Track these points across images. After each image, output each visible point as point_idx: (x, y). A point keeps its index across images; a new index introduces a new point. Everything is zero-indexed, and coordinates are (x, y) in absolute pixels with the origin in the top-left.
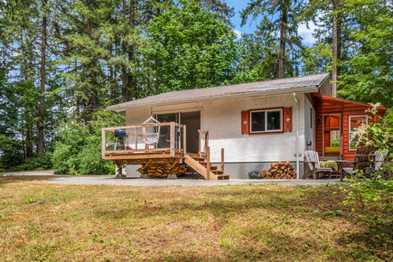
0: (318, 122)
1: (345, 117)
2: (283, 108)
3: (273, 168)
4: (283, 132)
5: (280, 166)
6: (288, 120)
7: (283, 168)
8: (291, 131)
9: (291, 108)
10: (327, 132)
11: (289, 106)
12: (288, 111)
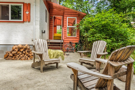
0: (50, 20)
1: (65, 17)
2: (23, 3)
3: (13, 50)
4: (23, 22)
5: (19, 49)
6: (27, 13)
7: (22, 50)
8: (29, 21)
9: (29, 4)
10: (55, 26)
11: (27, 3)
12: (28, 6)
